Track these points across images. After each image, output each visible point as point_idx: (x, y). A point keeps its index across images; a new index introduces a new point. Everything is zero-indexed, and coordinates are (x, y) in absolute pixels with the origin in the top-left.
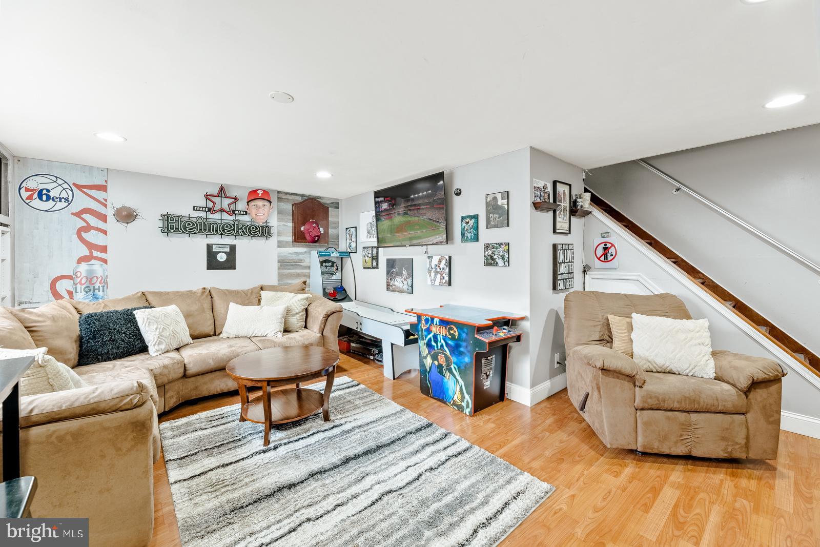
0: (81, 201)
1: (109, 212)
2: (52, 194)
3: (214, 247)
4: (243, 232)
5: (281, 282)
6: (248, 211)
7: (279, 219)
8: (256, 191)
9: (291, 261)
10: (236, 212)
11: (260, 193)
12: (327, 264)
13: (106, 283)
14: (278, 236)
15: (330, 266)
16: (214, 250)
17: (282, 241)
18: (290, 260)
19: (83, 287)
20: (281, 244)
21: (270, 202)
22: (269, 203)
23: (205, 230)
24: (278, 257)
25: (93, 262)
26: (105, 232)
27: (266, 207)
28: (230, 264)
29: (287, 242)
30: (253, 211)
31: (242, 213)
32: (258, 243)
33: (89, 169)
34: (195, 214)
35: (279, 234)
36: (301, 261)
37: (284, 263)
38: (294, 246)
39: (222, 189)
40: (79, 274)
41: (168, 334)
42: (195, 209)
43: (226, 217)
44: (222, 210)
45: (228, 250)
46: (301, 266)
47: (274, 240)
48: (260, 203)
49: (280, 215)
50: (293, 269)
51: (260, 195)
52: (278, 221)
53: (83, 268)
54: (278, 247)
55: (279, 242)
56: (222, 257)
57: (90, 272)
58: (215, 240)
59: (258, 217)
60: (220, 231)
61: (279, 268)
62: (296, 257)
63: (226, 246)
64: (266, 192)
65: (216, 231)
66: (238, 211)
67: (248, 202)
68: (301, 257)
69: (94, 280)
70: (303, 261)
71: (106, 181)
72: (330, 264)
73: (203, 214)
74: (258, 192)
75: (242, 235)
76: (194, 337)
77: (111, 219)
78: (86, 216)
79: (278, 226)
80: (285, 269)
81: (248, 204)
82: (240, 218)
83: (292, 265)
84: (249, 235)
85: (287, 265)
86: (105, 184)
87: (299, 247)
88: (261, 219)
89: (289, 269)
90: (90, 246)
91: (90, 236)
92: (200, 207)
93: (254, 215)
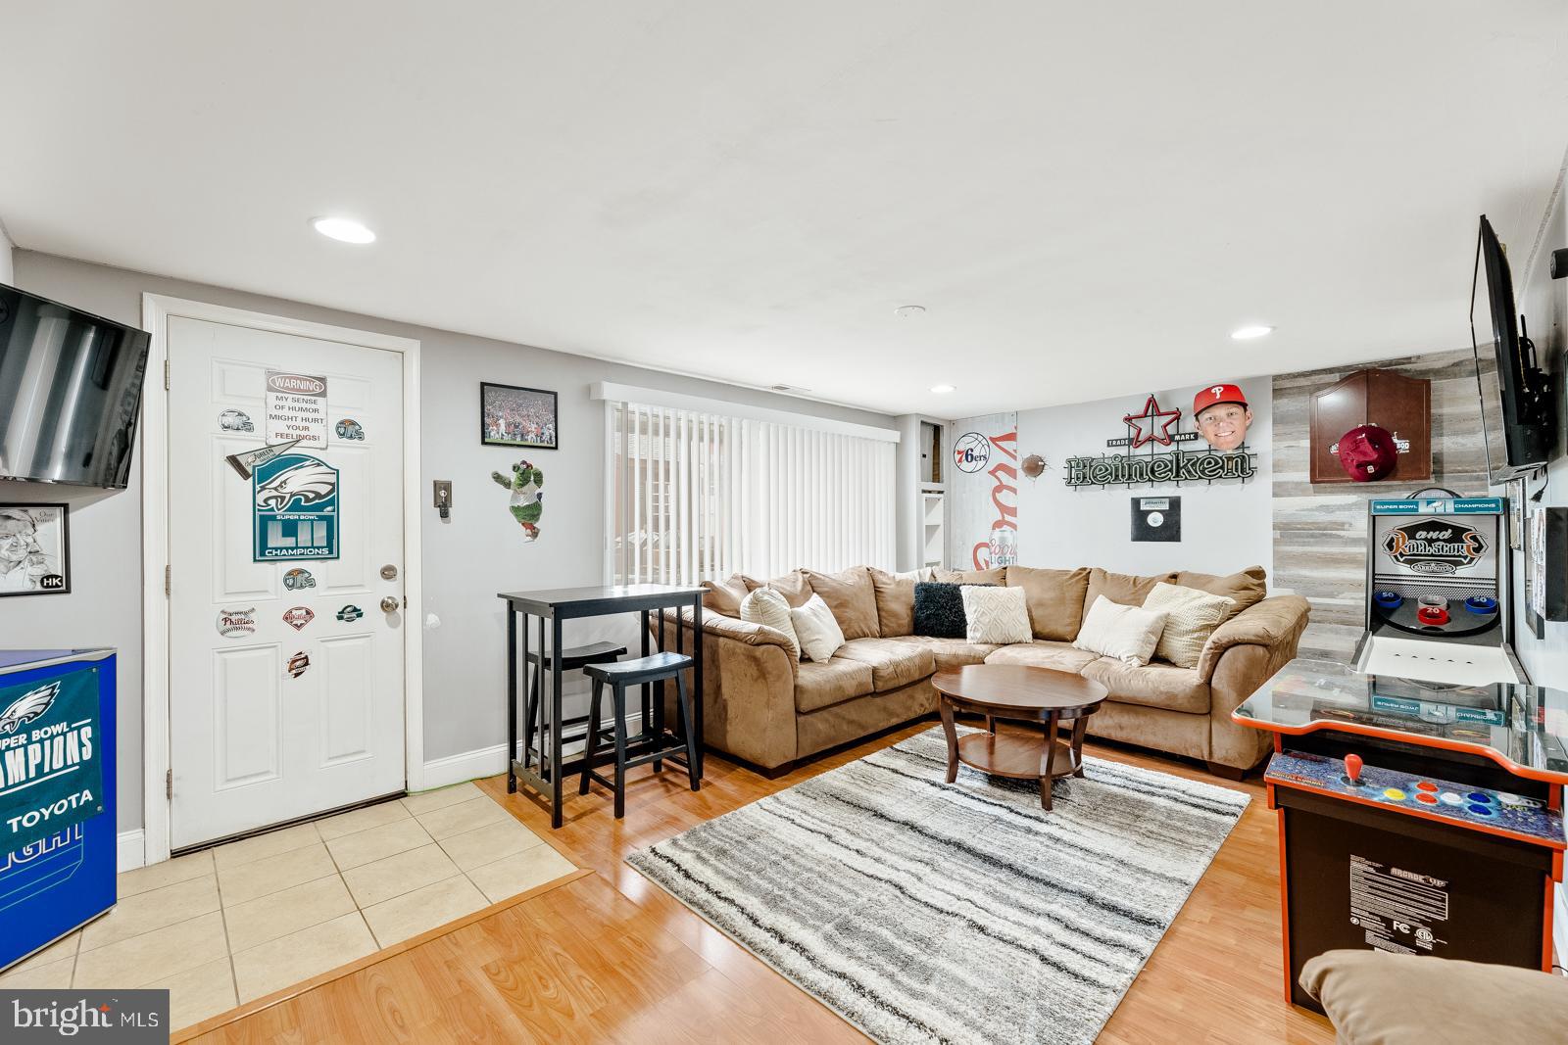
0: (997, 457)
1: (1017, 465)
2: (975, 454)
3: (1142, 502)
4: (1189, 472)
5: (1281, 573)
6: (1200, 432)
7: (1275, 435)
8: (1209, 390)
9: (1310, 527)
10: (1177, 438)
11: (1218, 393)
12: (1434, 535)
13: (1016, 554)
14: (1274, 472)
15: (1444, 540)
16: (1143, 507)
17: (1285, 482)
18: (1307, 524)
19: (997, 556)
20: (1279, 490)
21: (1244, 406)
22: (1242, 409)
23: (1123, 476)
24: (1275, 515)
25: (1005, 527)
26: (1014, 491)
27: (1234, 416)
28: (1171, 531)
29: (1298, 484)
30: (1211, 430)
31: (1187, 437)
32: (1226, 491)
33: (1000, 417)
34: (1113, 451)
35: (1277, 467)
36: (1341, 526)
37: (1286, 530)
38: (1316, 492)
39: (1152, 402)
40: (993, 542)
41: (987, 620)
42: (1110, 444)
43: (1159, 448)
44: (1151, 439)
45: (1166, 507)
46: (1339, 537)
47: (1262, 484)
48: (1221, 412)
49: (1280, 427)
50: (1316, 544)
51: (1218, 396)
52: (1273, 441)
53: (997, 534)
54: (1275, 495)
55: (1275, 485)
56: (1155, 520)
57: (1003, 540)
58: (1143, 490)
59: (1222, 440)
60: (1147, 475)
61: (1276, 542)
62: (1323, 518)
63: (1163, 500)
64: (1230, 389)
65: (1141, 475)
66: (1185, 435)
67: (1196, 416)
68: (1340, 516)
69: (1006, 549)
70: (1346, 527)
71: (1016, 428)
72: (1447, 534)
73: (1123, 451)
74: (1213, 391)
75: (1186, 478)
76: (1036, 636)
77: (1021, 473)
78: (1000, 474)
79: (1274, 450)
80: (1292, 543)
81: (1197, 419)
82: (1185, 447)
83: (1312, 536)
84: (1200, 478)
85: (1299, 536)
86: (1015, 431)
87: (1332, 493)
88: (1227, 443)
89: (1304, 544)
90: (1003, 509)
91: (1003, 497)
92: (1117, 440)
93: (1213, 438)
